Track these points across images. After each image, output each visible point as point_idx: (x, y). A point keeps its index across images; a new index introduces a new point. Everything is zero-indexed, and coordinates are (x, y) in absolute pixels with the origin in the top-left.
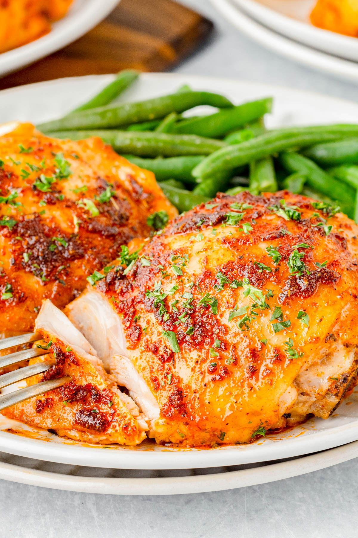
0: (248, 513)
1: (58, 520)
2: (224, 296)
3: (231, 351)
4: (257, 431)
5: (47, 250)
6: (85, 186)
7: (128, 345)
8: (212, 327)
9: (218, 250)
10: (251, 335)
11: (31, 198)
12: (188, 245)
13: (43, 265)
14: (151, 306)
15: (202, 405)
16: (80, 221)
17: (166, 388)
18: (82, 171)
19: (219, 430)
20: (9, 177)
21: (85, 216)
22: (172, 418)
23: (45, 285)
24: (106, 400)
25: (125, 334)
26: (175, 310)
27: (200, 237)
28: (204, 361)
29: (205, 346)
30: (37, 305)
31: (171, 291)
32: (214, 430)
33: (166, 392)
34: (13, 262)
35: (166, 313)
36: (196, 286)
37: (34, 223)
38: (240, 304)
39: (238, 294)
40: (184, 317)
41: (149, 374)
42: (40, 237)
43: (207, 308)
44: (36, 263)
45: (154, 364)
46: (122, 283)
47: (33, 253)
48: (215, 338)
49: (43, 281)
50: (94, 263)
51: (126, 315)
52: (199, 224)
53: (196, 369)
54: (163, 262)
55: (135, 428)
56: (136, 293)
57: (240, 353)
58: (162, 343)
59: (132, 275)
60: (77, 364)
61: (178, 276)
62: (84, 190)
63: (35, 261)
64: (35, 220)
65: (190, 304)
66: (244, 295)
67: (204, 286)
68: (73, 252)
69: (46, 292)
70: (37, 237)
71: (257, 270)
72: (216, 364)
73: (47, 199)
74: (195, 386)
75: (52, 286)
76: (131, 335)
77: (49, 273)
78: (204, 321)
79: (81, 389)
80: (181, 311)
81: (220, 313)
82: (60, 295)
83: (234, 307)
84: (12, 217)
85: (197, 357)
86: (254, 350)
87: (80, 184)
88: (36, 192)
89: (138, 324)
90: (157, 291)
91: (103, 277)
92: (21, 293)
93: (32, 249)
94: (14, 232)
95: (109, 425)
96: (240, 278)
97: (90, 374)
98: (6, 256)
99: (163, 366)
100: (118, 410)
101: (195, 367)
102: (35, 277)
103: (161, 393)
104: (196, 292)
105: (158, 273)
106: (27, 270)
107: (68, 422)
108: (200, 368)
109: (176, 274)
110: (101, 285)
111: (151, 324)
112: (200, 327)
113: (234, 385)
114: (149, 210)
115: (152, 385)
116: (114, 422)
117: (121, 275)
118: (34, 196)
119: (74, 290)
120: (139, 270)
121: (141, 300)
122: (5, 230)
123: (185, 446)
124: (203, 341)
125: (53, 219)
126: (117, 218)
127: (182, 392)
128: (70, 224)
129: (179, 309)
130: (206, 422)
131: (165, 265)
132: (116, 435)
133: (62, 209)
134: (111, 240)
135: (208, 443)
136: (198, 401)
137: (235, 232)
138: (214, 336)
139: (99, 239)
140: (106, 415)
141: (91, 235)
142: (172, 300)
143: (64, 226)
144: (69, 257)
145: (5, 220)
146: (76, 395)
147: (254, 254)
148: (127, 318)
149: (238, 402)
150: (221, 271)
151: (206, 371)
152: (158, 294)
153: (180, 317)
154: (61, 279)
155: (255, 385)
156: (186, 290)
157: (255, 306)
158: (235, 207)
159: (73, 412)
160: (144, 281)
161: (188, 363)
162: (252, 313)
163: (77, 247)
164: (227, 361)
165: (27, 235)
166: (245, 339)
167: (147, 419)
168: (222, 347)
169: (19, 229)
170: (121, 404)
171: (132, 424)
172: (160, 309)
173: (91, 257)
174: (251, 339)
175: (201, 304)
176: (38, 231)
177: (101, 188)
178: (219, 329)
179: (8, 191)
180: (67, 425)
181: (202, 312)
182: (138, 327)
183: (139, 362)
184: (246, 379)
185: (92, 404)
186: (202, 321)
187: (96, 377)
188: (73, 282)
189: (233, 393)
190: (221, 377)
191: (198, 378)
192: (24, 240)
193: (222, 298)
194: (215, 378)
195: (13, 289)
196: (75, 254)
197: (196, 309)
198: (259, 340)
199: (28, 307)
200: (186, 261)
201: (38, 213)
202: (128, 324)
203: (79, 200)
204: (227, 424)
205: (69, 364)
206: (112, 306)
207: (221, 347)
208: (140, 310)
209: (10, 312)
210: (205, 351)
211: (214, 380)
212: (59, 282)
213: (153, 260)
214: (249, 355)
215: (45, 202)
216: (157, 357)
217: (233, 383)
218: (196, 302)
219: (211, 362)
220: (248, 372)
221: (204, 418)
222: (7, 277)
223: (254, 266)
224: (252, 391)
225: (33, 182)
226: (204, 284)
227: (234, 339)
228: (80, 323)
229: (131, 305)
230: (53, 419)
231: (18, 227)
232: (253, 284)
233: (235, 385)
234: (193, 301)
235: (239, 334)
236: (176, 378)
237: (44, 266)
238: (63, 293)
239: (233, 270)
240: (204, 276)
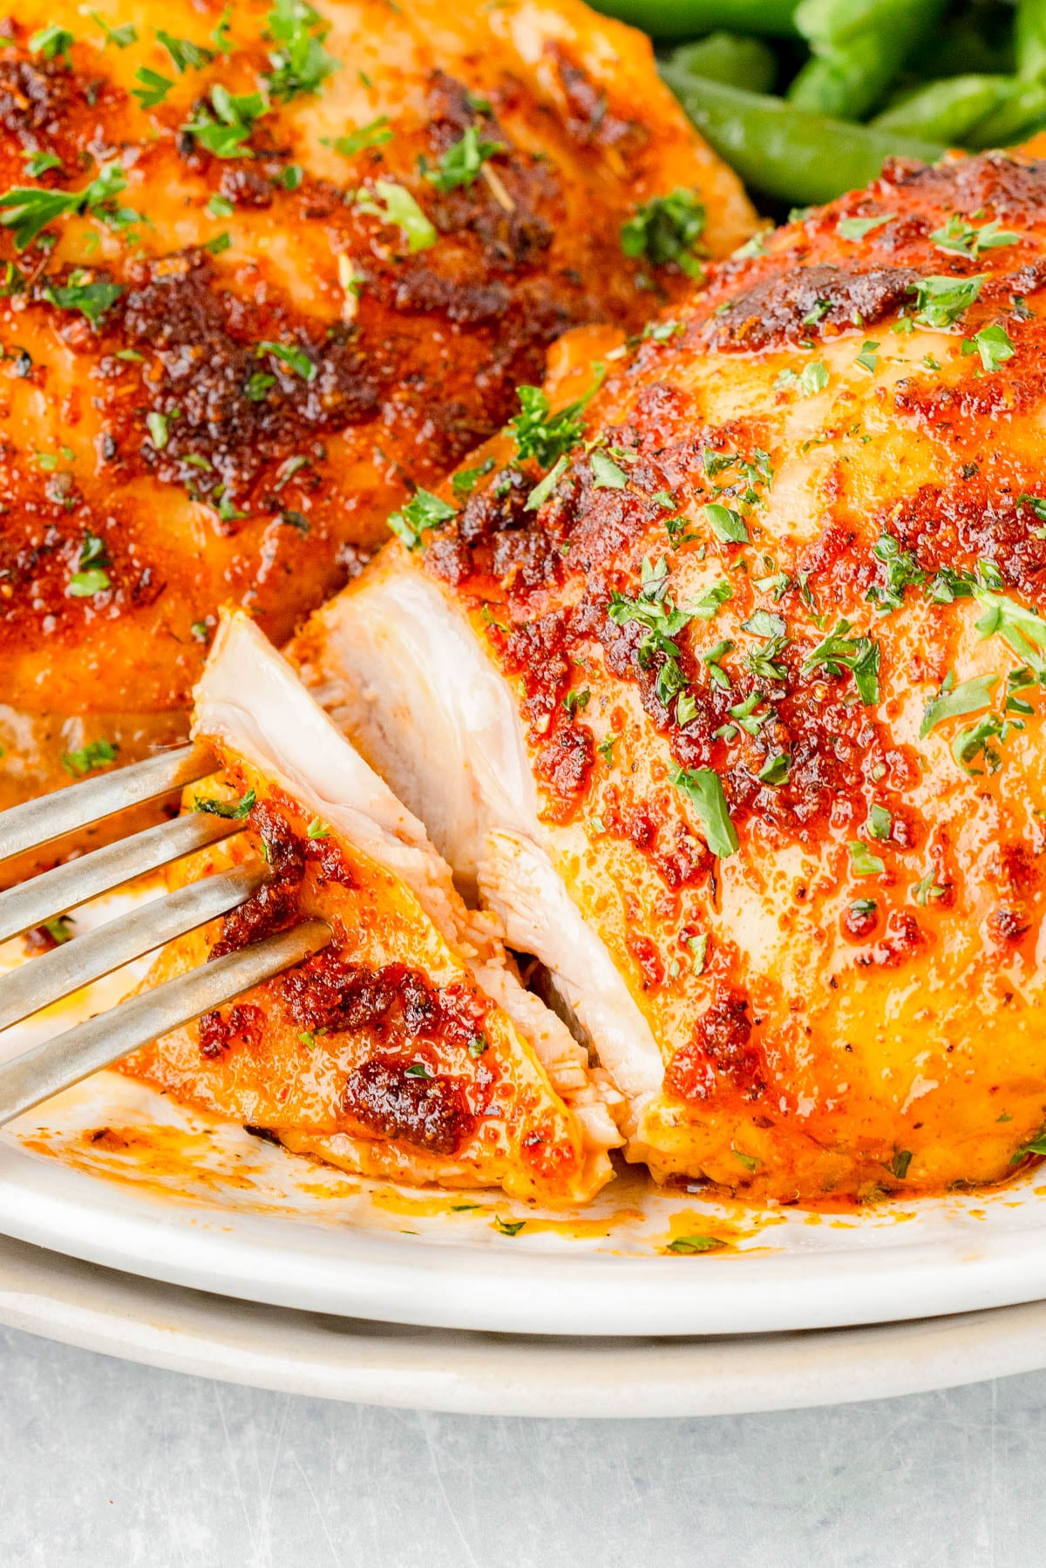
0: (1001, 1420)
1: (290, 1454)
2: (903, 631)
3: (932, 854)
4: (1031, 1143)
5: (238, 398)
6: (383, 122)
7: (542, 804)
8: (860, 754)
9: (883, 438)
10: (1005, 793)
11: (176, 188)
12: (768, 406)
13: (224, 455)
14: (628, 657)
15: (823, 1056)
16: (361, 277)
17: (687, 985)
18: (372, 51)
19: (889, 1144)
20: (92, 99)
21: (383, 253)
22: (708, 1102)
23: (232, 534)
24: (461, 1032)
25: (532, 763)
26: (719, 680)
27: (814, 378)
28: (829, 890)
29: (834, 832)
30: (200, 614)
31: (701, 604)
32: (867, 1145)
33: (685, 1002)
34: (110, 451)
35: (682, 694)
36: (798, 588)
37: (188, 290)
38: (964, 668)
39: (956, 624)
40: (754, 712)
41: (622, 925)
42: (211, 350)
43: (840, 678)
44: (197, 449)
45: (642, 887)
46: (521, 546)
47: (184, 411)
48: (869, 798)
49: (224, 522)
50: (419, 439)
51: (534, 684)
52: (812, 317)
53: (799, 919)
54: (675, 479)
55: (571, 1149)
56: (571, 595)
57: (963, 861)
58: (671, 809)
59: (559, 520)
60: (351, 884)
61: (729, 544)
62: (380, 137)
63: (192, 444)
64: (189, 279)
65: (775, 663)
66: (980, 634)
67: (827, 591)
68: (338, 399)
69: (235, 559)
70: (200, 350)
71: (1030, 528)
72: (872, 906)
73: (238, 192)
74: (795, 984)
75: (260, 534)
76: (554, 765)
77: (246, 486)
78: (829, 728)
79: (367, 987)
80: (743, 684)
81: (889, 700)
82: (289, 572)
83: (941, 680)
84: (102, 270)
85: (801, 874)
86: (1019, 851)
87: (363, 112)
88: (194, 162)
89: (580, 721)
90: (651, 598)
91: (451, 518)
92: (142, 571)
93: (181, 396)
94: (114, 327)
95: (472, 1131)
96: (964, 558)
97: (398, 924)
98: (83, 424)
99: (676, 902)
100: (506, 1070)
101: (794, 912)
102: (195, 504)
103: (666, 1005)
104: (799, 611)
105: (654, 522)
106: (165, 476)
107: (319, 1107)
108: (815, 916)
109: (723, 536)
110: (441, 553)
111: (629, 727)
112: (812, 755)
113: (941, 984)
114: (628, 183)
115: (633, 969)
116: (492, 1117)
117: (516, 509)
118: (186, 176)
119: (342, 547)
120: (583, 496)
121: (592, 627)
122: (78, 325)
123: (760, 1201)
124: (824, 811)
125: (261, 268)
126: (505, 249)
127: (744, 1005)
128: (324, 286)
129: (733, 679)
130: (839, 1121)
131: (679, 490)
132: (498, 1165)
133: (295, 226)
134: (482, 339)
135: (847, 1189)
136: (808, 1042)
137: (949, 358)
138: (868, 791)
139: (437, 337)
140: (462, 1090)
141: (403, 326)
142: (707, 639)
143: (303, 293)
144: (324, 417)
145: (74, 286)
146: (346, 1008)
147: (1018, 457)
148: (539, 697)
149: (959, 1049)
150: (892, 531)
151: (838, 929)
152: (657, 611)
153: (738, 710)
154: (292, 509)
155: (1023, 984)
156: (759, 602)
157: (1022, 677)
158: (948, 241)
159: (336, 1066)
160: (601, 550)
161: (769, 893)
162: (1010, 704)
163: (351, 381)
164: (914, 894)
165: (160, 342)
166: (983, 806)
167: (614, 1098)
168: (895, 835)
169: (130, 318)
170: (517, 1048)
171: (560, 1135)
172: (662, 676)
173: (405, 415)
174: (1009, 809)
175: (815, 662)
176: (202, 323)
177: (447, 126)
178: (884, 762)
179: (89, 157)
180: (315, 1116)
181: (819, 695)
182: (580, 740)
183: (585, 875)
184: (989, 961)
185: (408, 1042)
186: (822, 729)
187: (424, 935)
188: (340, 515)
189: (940, 1014)
190: (893, 953)
191: (807, 954)
192: (152, 359)
193: (895, 641)
194: (871, 958)
195: (111, 553)
196: (342, 407)
197: (796, 681)
198: (1036, 813)
199: (166, 624)
200: (760, 483)
201: (202, 248)
202: (543, 722)
203: (360, 184)
204: (918, 1126)
205: (322, 882)
206: (484, 639)
207: (891, 838)
208: (588, 669)
209: (102, 645)
210: (833, 849)
211: (866, 965)
212: (287, 522)
213: (639, 465)
214: (997, 871)
215: (227, 201)
216: (652, 861)
217: (939, 976)
218: (796, 653)
219: (855, 894)
220: (993, 937)
221: (831, 1107)
222: (86, 511)
223: (1020, 513)
224: (1013, 1006)
225: (183, 119)
226: (829, 581)
227: (944, 805)
228: (365, 684)
229: (554, 645)
230: (264, 1090)
231: (125, 308)
232: (1016, 585)
233: (947, 985)
234: (788, 646)
235: (961, 786)
236: (722, 951)
237: (228, 460)
238: (300, 564)
239: (936, 526)
240: (827, 549)
